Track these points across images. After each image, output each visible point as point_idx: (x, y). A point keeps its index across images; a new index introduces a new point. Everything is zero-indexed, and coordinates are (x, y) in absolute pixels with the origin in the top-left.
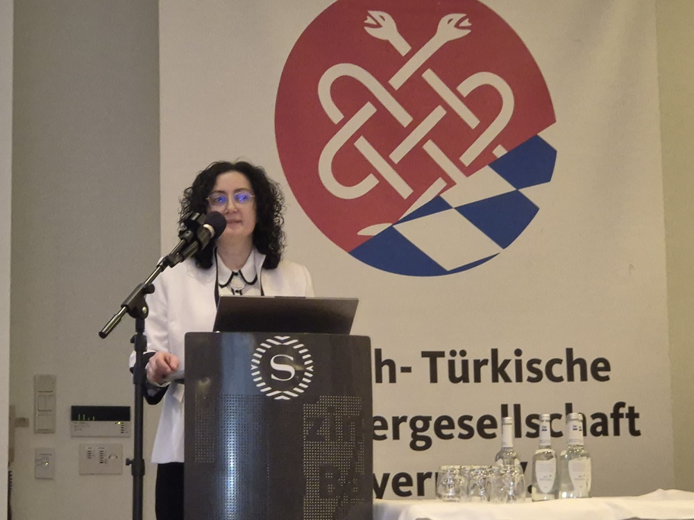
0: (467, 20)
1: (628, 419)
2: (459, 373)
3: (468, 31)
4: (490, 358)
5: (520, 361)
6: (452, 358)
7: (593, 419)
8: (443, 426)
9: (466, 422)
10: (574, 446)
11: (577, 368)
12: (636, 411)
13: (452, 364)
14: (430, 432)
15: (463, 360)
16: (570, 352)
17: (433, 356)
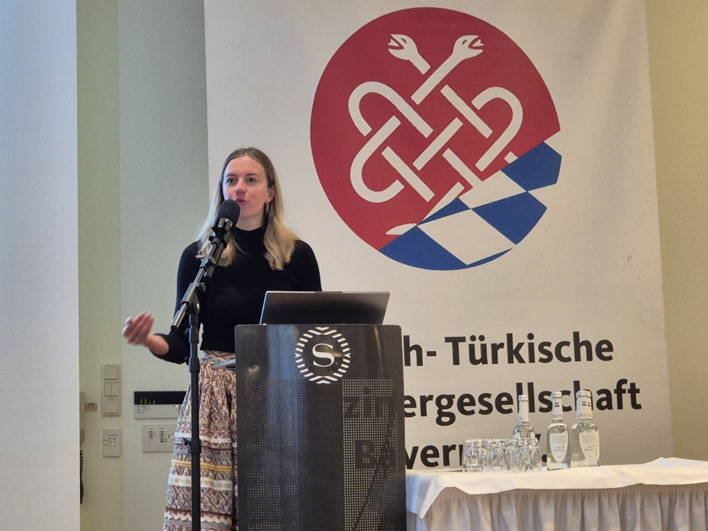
0: (480, 41)
1: (629, 395)
2: (478, 356)
3: (480, 51)
4: (505, 341)
5: (533, 343)
6: (472, 343)
7: (599, 394)
8: (465, 403)
9: (486, 399)
10: (584, 420)
11: (583, 349)
12: (637, 388)
13: (472, 348)
14: (454, 409)
15: (482, 345)
16: (576, 335)
17: (455, 341)
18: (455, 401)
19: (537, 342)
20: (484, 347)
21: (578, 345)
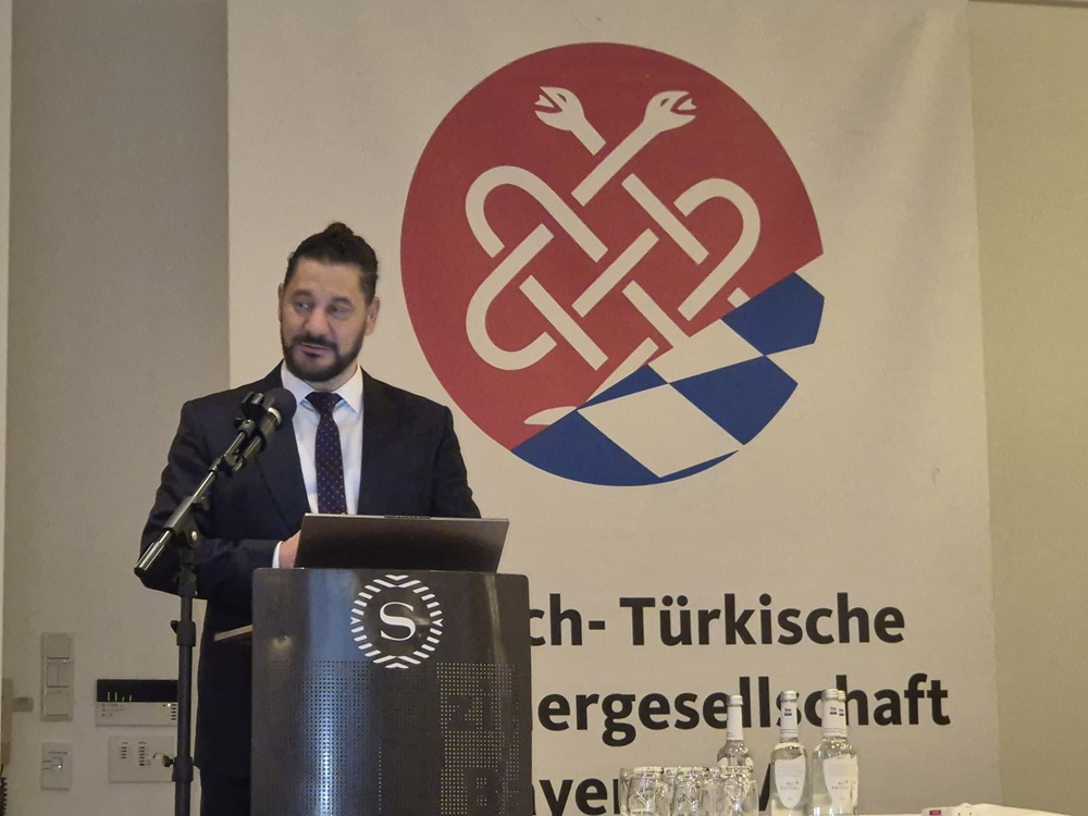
0: (690, 100)
1: (930, 700)
2: (676, 631)
3: (690, 118)
4: (722, 607)
5: (769, 611)
6: (666, 608)
7: (879, 699)
8: (652, 709)
9: (687, 704)
10: (832, 738)
11: (854, 623)
12: (942, 688)
13: (665, 616)
14: (633, 719)
15: (682, 612)
16: (843, 598)
17: (637, 606)
18: (636, 705)
19: (775, 610)
20: (685, 616)
21: (845, 616)
